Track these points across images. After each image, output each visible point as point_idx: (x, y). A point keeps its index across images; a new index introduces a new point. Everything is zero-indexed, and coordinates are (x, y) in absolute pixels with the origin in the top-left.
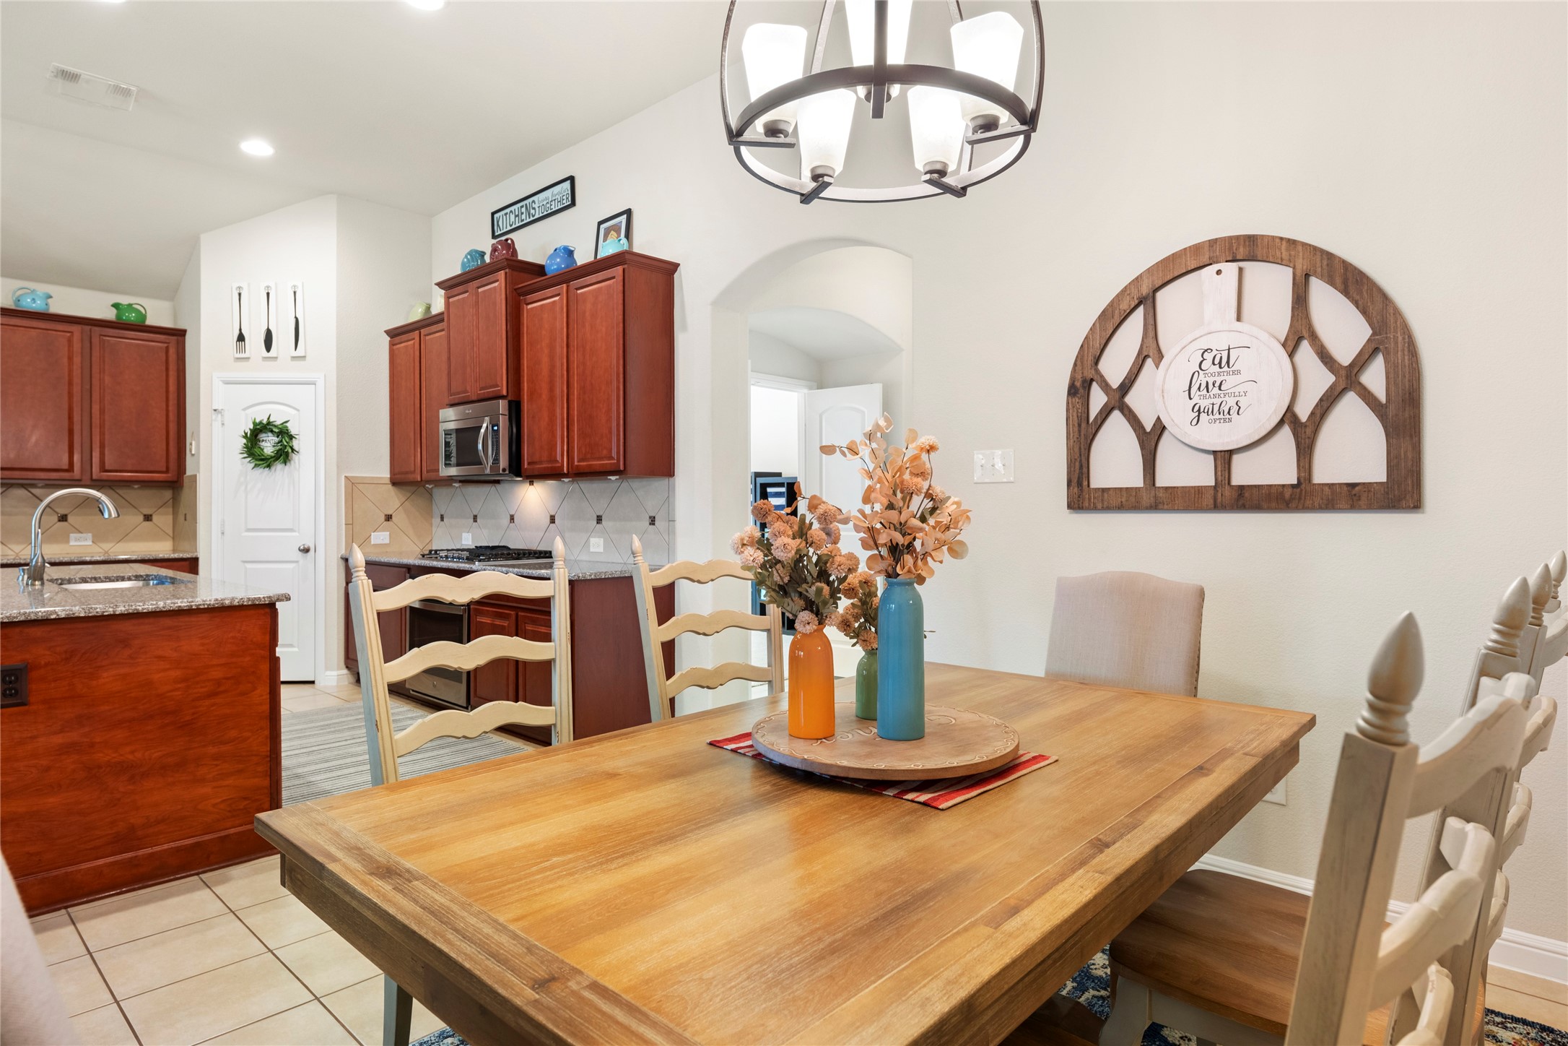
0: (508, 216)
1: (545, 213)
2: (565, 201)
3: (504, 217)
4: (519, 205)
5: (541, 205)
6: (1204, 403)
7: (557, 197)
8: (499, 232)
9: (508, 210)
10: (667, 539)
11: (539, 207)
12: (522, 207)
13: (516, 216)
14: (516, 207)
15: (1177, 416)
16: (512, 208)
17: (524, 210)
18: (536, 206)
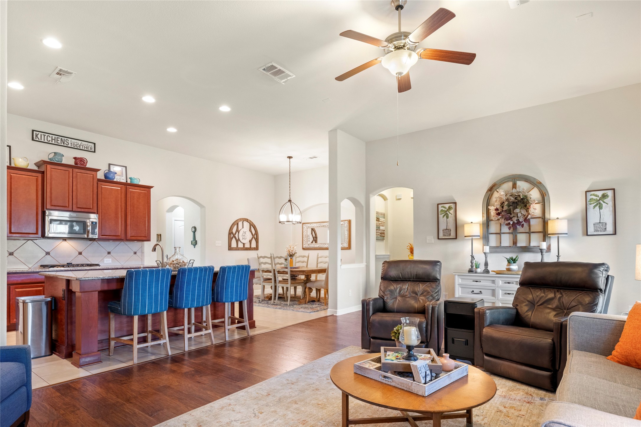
0: (46, 137)
1: (76, 147)
2: (90, 149)
3: (43, 136)
4: (56, 137)
5: (73, 143)
6: (243, 237)
7: (84, 145)
8: (37, 139)
9: (47, 135)
10: (141, 258)
11: (71, 144)
12: (59, 138)
13: (52, 139)
14: (54, 137)
15: (241, 238)
16: (51, 136)
17: (60, 140)
18: (69, 142)
